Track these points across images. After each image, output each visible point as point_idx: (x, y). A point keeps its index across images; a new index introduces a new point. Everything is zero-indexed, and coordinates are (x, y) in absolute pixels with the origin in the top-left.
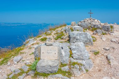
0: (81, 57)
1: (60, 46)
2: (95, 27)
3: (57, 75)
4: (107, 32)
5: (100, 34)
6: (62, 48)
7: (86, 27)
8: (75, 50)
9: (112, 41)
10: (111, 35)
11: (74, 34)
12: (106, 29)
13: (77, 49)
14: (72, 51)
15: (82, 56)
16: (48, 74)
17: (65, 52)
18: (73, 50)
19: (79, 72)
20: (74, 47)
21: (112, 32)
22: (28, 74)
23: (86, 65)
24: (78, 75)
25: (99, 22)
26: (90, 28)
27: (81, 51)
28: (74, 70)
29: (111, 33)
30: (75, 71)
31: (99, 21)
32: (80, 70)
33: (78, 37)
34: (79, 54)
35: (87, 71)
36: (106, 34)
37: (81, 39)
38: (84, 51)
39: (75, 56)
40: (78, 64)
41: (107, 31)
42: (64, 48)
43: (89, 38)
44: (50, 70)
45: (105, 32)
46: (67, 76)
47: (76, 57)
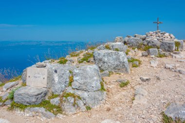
0: (84, 87)
1: (53, 68)
2: (150, 45)
3: (37, 108)
4: (167, 53)
5: (153, 56)
6: (56, 71)
7: (136, 44)
8: (77, 76)
9: (165, 68)
10: (174, 57)
11: (99, 54)
12: (167, 49)
13: (81, 75)
14: (74, 77)
15: (86, 86)
16: (26, 106)
17: (60, 77)
18: (75, 75)
19: (73, 109)
20: (77, 71)
21: (175, 53)
22: (5, 103)
23: (87, 99)
24: (71, 113)
25: (171, 38)
26: (142, 46)
27: (86, 78)
28: (65, 104)
29: (174, 55)
30: (66, 106)
31: (172, 35)
32: (74, 105)
33: (106, 59)
34: (82, 81)
35: (89, 108)
36: (165, 56)
37: (110, 63)
38: (91, 78)
39: (75, 84)
40: (74, 97)
41: (168, 51)
42: (58, 71)
43: (121, 60)
44: (28, 100)
45: (164, 52)
46: (53, 113)
47: (76, 86)
